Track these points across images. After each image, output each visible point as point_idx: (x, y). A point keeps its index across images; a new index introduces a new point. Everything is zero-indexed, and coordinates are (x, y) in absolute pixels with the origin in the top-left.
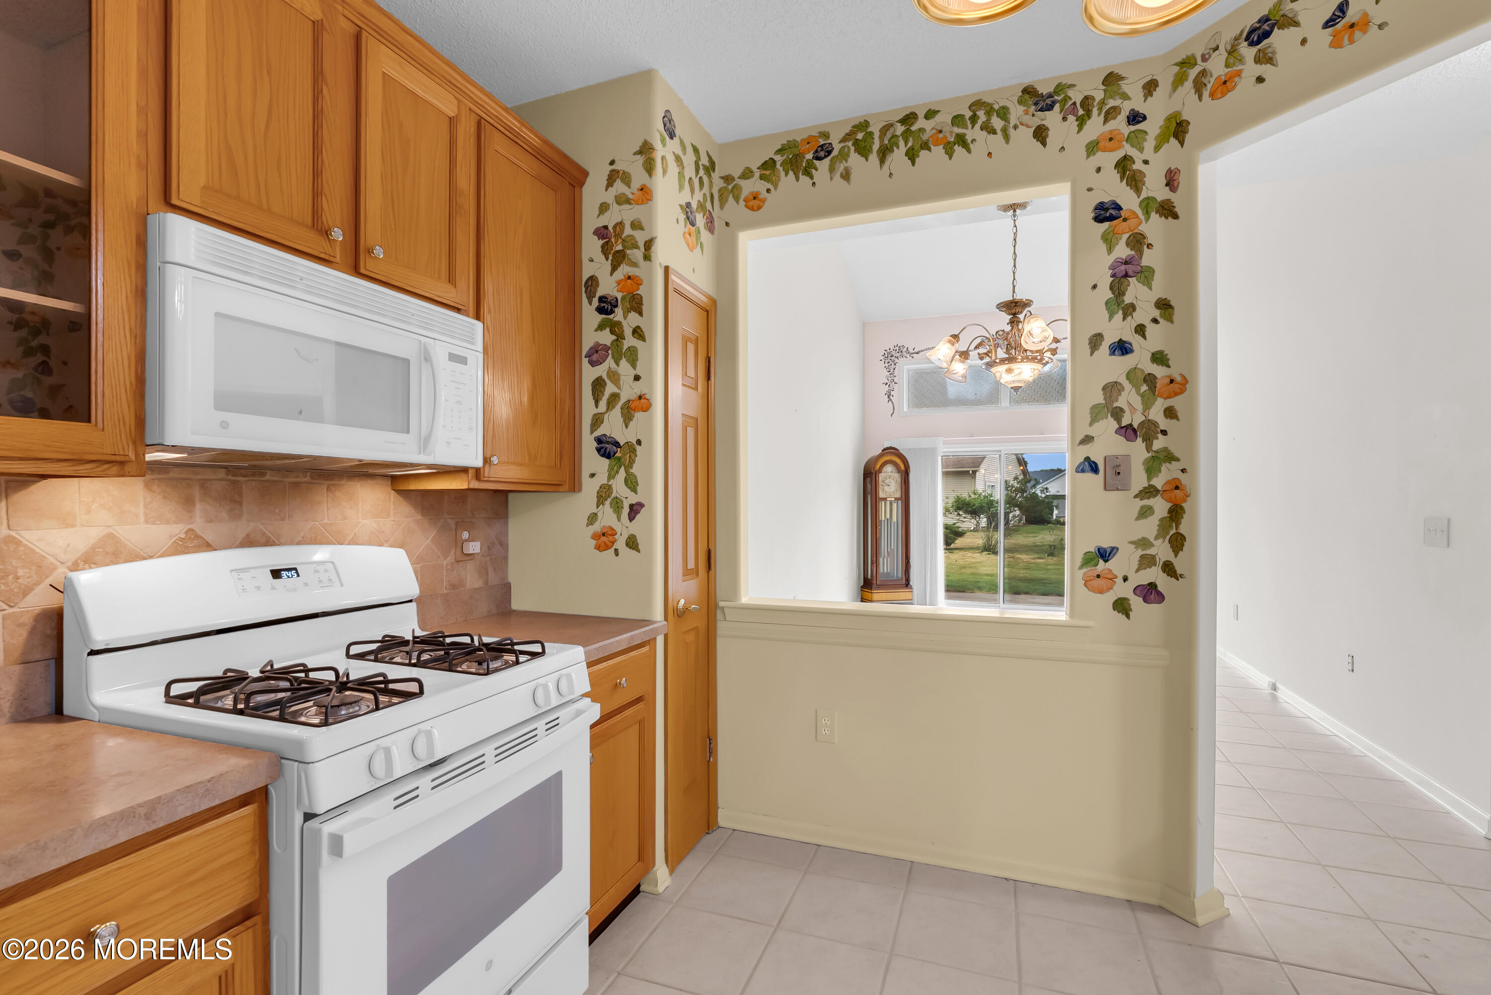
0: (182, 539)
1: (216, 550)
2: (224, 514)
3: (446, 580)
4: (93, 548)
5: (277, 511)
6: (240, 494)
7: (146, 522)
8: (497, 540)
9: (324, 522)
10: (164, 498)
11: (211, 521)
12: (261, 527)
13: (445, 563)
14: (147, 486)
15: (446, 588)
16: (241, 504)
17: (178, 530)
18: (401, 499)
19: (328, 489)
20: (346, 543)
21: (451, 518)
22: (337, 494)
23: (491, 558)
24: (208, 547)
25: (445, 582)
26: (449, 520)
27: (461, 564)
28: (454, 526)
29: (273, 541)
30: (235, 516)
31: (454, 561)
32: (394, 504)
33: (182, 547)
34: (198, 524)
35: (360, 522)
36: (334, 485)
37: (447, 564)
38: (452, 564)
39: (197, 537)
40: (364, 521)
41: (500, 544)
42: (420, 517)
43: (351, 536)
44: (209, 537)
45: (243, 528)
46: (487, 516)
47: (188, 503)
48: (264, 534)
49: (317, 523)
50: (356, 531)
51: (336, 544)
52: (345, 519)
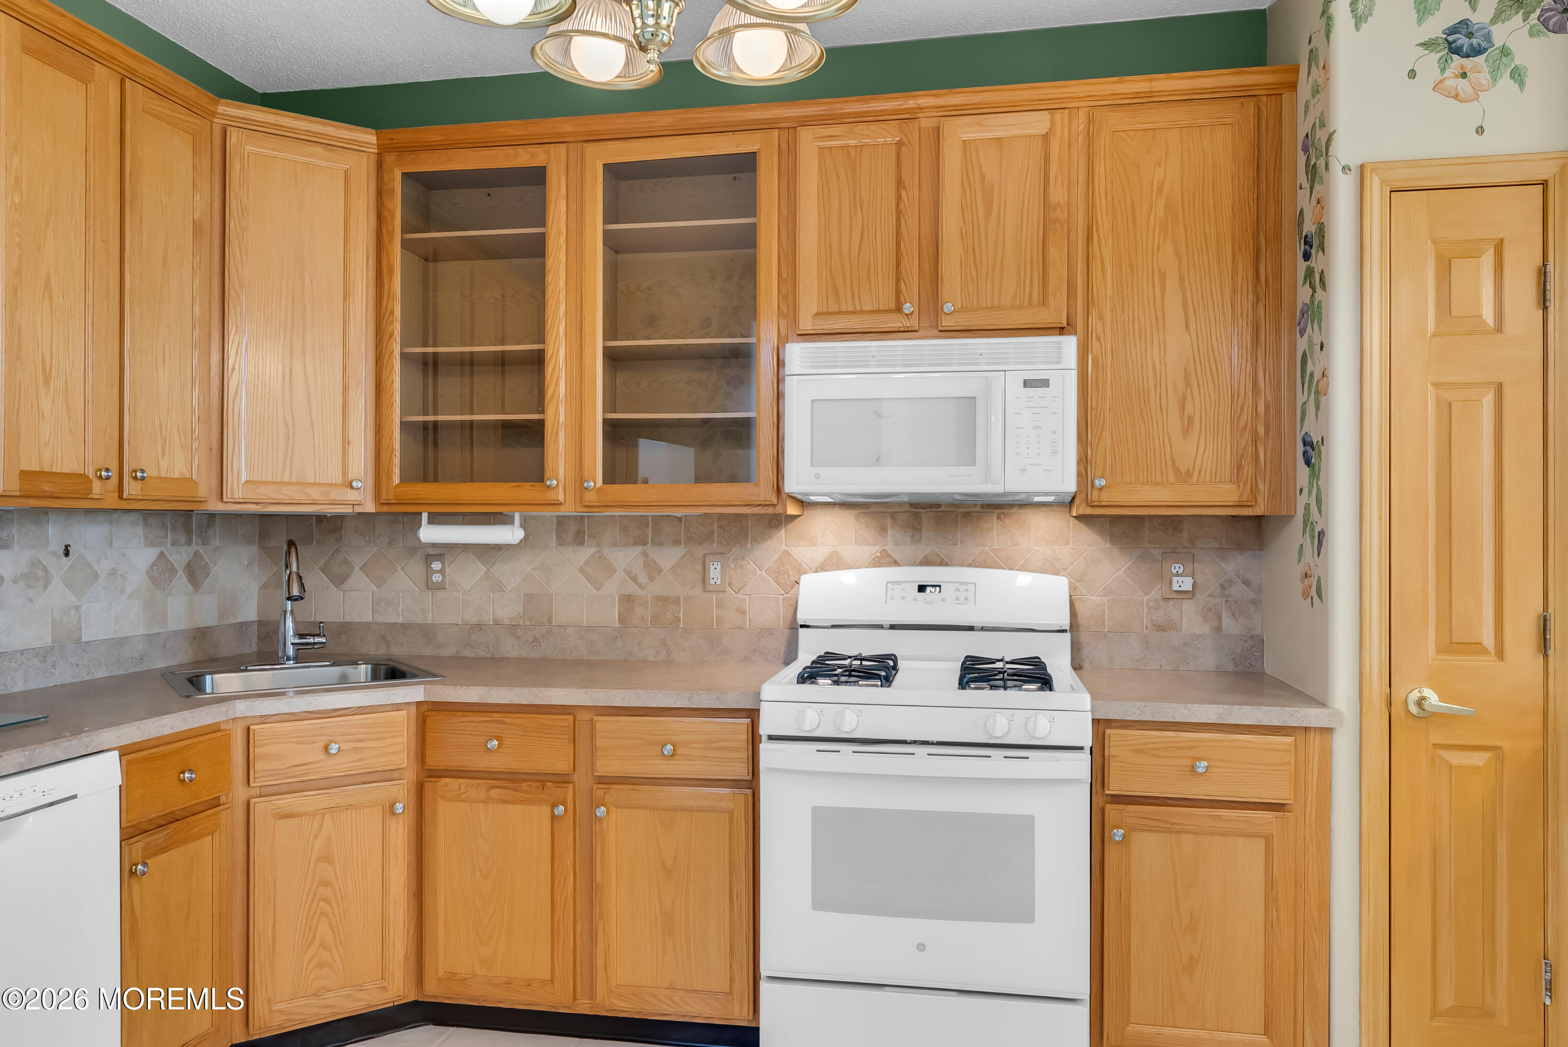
0: (878, 557)
1: (901, 566)
2: (908, 539)
3: (1147, 617)
4: (826, 560)
5: (950, 537)
6: (920, 523)
7: (856, 544)
8: (1239, 578)
9: (995, 547)
10: (867, 526)
11: (898, 544)
12: (937, 550)
13: (1146, 598)
14: (857, 518)
15: (1147, 628)
16: (920, 530)
17: (875, 550)
18: (1082, 526)
19: (999, 518)
20: (1017, 568)
21: (1155, 548)
22: (1007, 521)
23: (1226, 600)
24: (896, 563)
25: (1145, 619)
26: (1152, 550)
27: (1171, 603)
28: (1160, 558)
29: (947, 562)
30: (916, 541)
31: (1160, 597)
32: (1073, 531)
33: (877, 562)
34: (890, 547)
35: (1033, 548)
36: (1004, 514)
37: (1148, 600)
38: (1156, 601)
39: (889, 556)
40: (1037, 548)
41: (1243, 583)
42: (1108, 545)
43: (1022, 562)
44: (897, 556)
45: (923, 550)
46: (1218, 546)
47: (883, 529)
48: (938, 556)
49: (987, 549)
50: (1027, 557)
51: (1005, 569)
52: (1016, 545)
